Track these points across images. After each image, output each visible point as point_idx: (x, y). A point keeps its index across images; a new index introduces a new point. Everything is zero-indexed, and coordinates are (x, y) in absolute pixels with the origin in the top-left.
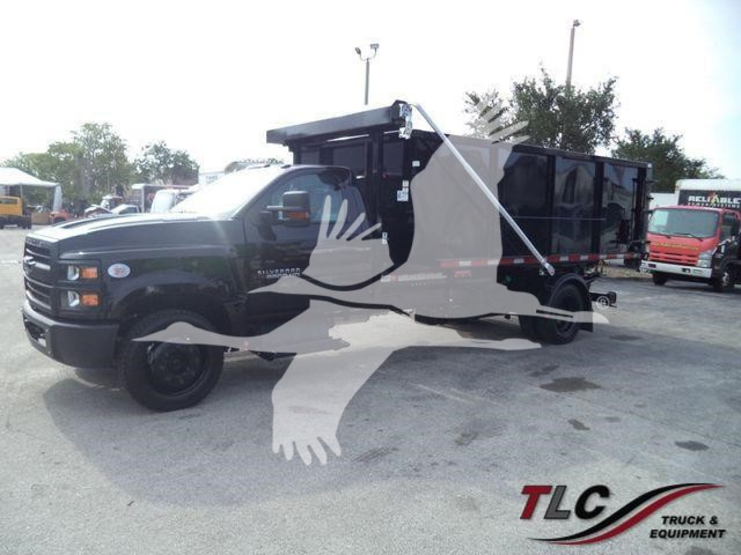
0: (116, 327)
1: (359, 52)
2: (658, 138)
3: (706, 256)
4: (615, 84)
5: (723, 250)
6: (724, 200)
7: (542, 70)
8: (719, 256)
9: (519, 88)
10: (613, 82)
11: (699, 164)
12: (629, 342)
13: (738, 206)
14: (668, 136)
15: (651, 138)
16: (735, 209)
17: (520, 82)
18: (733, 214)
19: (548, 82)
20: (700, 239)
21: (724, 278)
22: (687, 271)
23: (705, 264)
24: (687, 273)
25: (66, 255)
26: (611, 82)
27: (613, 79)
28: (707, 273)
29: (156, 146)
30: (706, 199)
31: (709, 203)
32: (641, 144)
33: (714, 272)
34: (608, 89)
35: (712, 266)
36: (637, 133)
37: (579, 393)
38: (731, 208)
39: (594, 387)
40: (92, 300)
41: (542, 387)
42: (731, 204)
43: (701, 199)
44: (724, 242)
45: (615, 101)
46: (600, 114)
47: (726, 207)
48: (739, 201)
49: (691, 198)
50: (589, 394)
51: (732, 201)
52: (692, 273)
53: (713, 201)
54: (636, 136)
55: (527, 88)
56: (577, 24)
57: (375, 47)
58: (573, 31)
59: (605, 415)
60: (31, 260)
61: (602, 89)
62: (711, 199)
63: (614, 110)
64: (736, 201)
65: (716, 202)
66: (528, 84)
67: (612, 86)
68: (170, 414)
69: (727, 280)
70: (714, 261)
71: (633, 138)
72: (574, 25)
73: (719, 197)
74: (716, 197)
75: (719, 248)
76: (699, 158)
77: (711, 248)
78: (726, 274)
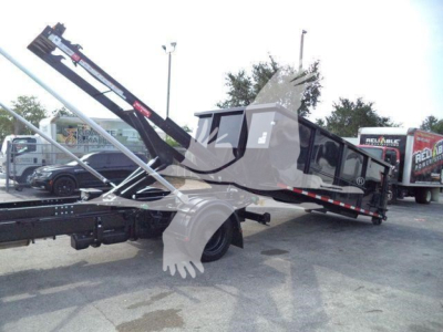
1: (165, 48)
2: (360, 104)
4: (319, 65)
7: (270, 56)
9: (257, 69)
10: (317, 64)
11: (385, 120)
14: (366, 102)
15: (355, 104)
16: (395, 147)
17: (257, 64)
18: (393, 150)
19: (274, 64)
27: (317, 62)
32: (349, 107)
34: (315, 70)
36: (347, 101)
38: (393, 147)
49: (368, 140)
54: (346, 103)
55: (262, 68)
56: (304, 32)
57: (174, 44)
58: (302, 37)
63: (320, 83)
64: (396, 141)
66: (263, 66)
67: (317, 67)
71: (344, 104)
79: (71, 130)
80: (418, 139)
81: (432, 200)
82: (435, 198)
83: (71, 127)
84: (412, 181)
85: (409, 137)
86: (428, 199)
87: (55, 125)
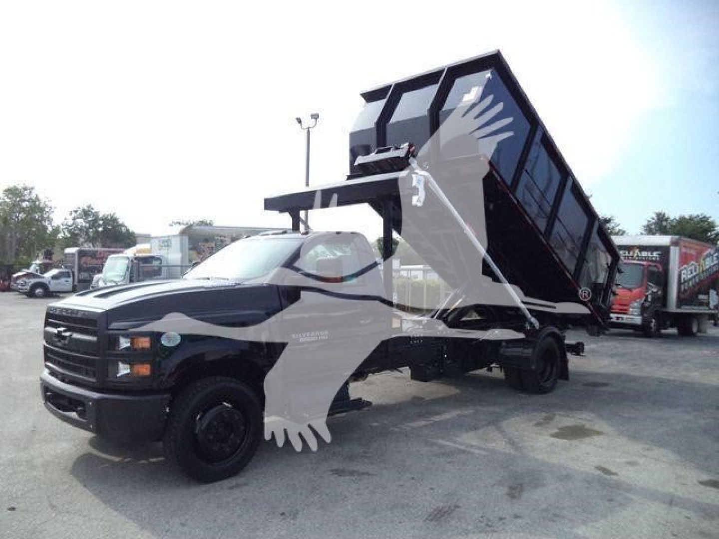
0: (167, 396)
1: (299, 121)
3: (636, 304)
5: (650, 300)
6: (644, 254)
8: (647, 304)
11: (607, 221)
12: (602, 389)
13: (658, 259)
16: (655, 261)
18: (655, 266)
20: (630, 290)
21: (652, 325)
22: (621, 319)
23: (636, 312)
24: (620, 321)
25: (115, 325)
28: (638, 320)
29: (84, 210)
30: (629, 253)
31: (632, 257)
33: (643, 320)
35: (642, 314)
37: (587, 440)
38: (652, 261)
39: (598, 433)
40: (145, 370)
41: (553, 436)
42: (652, 257)
43: (625, 253)
44: (650, 292)
47: (646, 259)
48: (659, 254)
50: (597, 439)
51: (652, 254)
52: (624, 321)
53: (635, 255)
57: (315, 117)
59: (623, 460)
60: (65, 331)
62: (634, 252)
64: (655, 254)
65: (638, 256)
68: (217, 485)
69: (654, 325)
70: (643, 309)
73: (640, 251)
74: (637, 251)
75: (647, 296)
76: (608, 216)
77: (640, 298)
78: (653, 320)
79: (208, 245)
80: (684, 250)
81: (699, 331)
82: (703, 328)
83: (206, 241)
84: (679, 305)
85: (672, 248)
86: (695, 329)
87: (186, 238)
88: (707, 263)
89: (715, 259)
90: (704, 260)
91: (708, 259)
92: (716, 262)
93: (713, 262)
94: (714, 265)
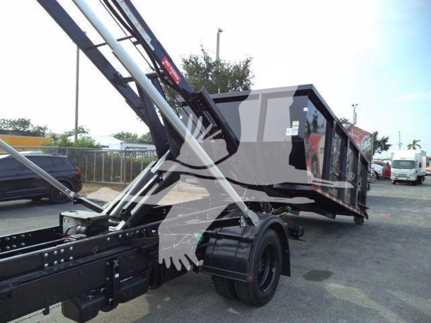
4: (250, 62)
7: (203, 50)
9: (187, 63)
10: (249, 61)
17: (187, 58)
19: (207, 59)
26: (248, 61)
27: (249, 59)
34: (246, 67)
45: (250, 75)
46: (242, 82)
55: (193, 62)
56: (220, 31)
58: (218, 36)
61: (242, 66)
63: (250, 80)
66: (193, 60)
67: (248, 64)
72: (219, 32)
88: (365, 145)
89: (369, 142)
90: (364, 143)
91: (365, 142)
92: (370, 144)
93: (368, 144)
94: (369, 146)
